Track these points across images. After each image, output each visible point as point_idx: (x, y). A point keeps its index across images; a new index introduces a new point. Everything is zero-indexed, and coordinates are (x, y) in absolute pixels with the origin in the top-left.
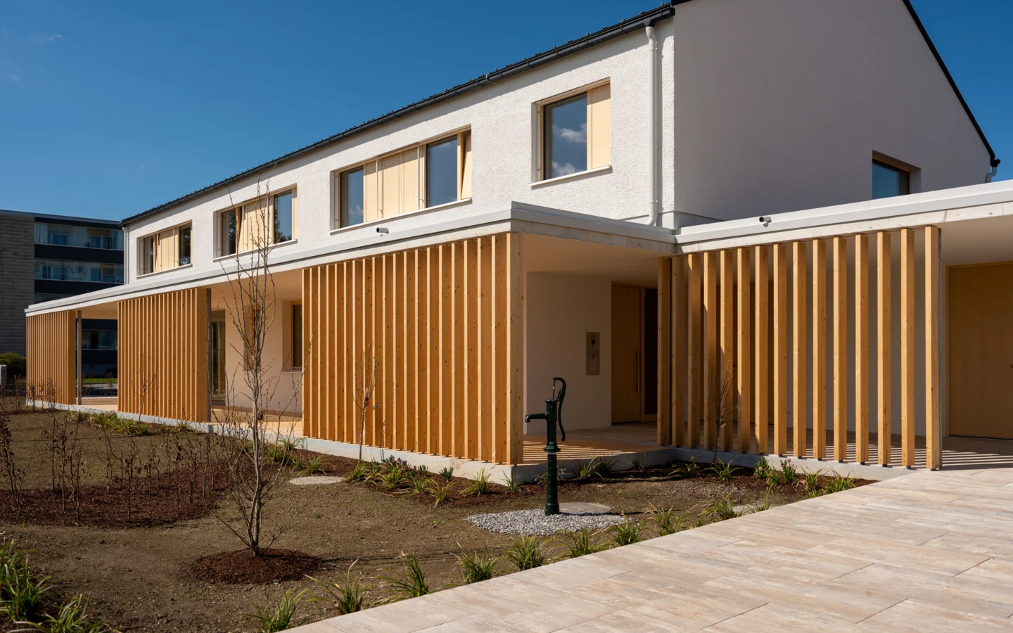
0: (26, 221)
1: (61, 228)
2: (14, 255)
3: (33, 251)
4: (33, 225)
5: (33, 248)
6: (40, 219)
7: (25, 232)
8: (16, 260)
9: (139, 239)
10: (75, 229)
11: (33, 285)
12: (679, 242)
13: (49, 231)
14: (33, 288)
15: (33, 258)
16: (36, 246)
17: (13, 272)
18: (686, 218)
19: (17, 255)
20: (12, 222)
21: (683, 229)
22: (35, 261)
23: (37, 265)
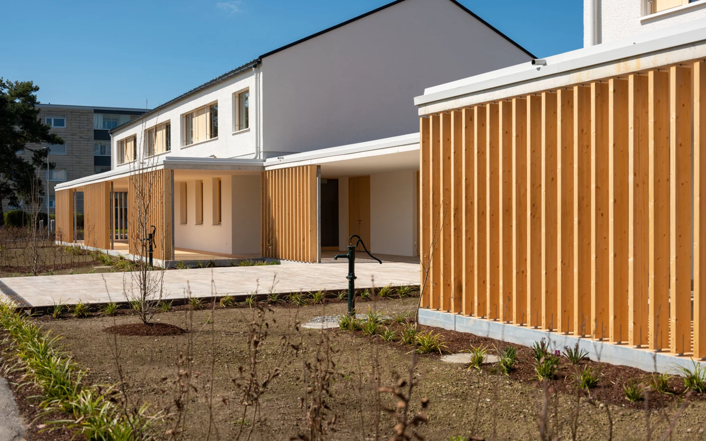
0: (87, 113)
1: (112, 116)
2: (80, 138)
3: (93, 135)
4: (93, 116)
5: (93, 132)
6: (98, 111)
7: (88, 121)
8: (81, 142)
9: (118, 141)
10: (122, 116)
11: (93, 160)
12: (264, 165)
13: (104, 119)
14: (93, 162)
15: (93, 140)
16: (95, 131)
17: (80, 151)
18: (269, 154)
19: (83, 138)
20: (79, 114)
21: (267, 159)
22: (95, 142)
23: (96, 145)
